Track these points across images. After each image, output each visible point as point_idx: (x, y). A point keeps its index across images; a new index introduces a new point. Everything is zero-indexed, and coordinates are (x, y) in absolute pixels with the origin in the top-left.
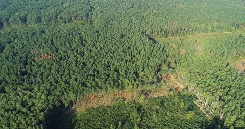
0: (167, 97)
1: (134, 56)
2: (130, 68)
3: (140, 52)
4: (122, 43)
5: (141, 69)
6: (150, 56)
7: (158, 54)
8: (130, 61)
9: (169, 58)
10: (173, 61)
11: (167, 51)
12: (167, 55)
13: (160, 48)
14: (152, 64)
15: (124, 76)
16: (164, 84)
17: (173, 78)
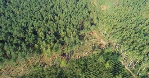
0: (91, 56)
1: (57, 15)
2: (50, 28)
3: (63, 11)
4: (46, 3)
5: (63, 28)
6: (72, 14)
7: (80, 11)
8: (51, 20)
9: (91, 15)
10: (95, 17)
11: (89, 8)
12: (89, 12)
13: (82, 5)
14: (74, 22)
15: (43, 38)
16: (87, 41)
17: (95, 34)
